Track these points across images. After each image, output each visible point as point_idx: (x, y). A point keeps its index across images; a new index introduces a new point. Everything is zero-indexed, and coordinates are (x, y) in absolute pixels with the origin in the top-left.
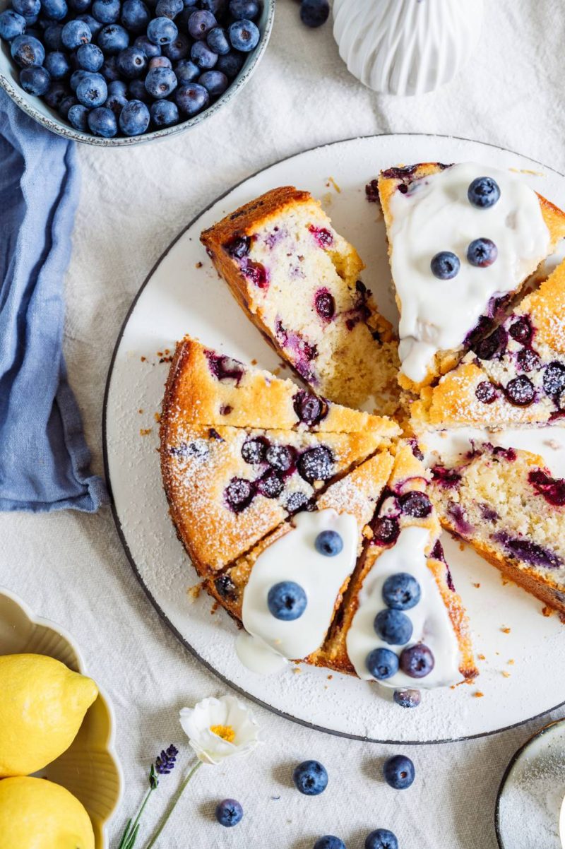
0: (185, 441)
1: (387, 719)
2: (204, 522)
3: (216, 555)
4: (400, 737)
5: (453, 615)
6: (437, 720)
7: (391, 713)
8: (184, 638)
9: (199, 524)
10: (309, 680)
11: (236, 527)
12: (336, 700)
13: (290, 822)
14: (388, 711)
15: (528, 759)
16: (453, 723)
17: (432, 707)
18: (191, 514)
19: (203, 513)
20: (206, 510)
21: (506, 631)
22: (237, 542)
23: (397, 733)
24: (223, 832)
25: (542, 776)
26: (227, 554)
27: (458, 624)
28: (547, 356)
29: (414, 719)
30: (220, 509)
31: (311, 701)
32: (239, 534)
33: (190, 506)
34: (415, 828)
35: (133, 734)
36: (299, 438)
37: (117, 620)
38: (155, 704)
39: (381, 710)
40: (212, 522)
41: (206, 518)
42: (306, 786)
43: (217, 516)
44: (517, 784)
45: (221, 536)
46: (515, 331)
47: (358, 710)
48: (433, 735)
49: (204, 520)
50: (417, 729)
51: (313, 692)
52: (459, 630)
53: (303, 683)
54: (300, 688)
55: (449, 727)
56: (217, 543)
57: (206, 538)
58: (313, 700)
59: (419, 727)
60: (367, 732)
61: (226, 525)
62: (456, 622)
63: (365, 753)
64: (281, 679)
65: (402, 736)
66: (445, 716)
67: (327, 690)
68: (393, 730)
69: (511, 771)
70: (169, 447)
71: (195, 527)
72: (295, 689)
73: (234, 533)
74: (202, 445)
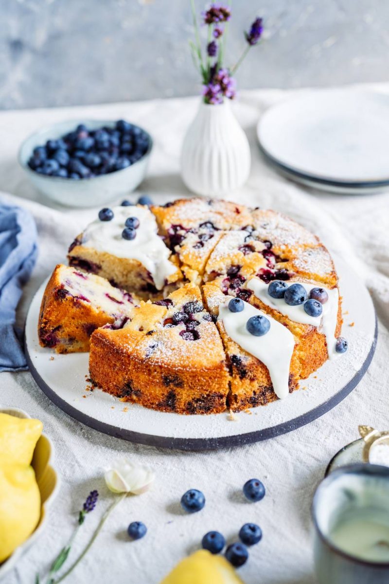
0: (145, 347)
13: (182, 535)
22: (215, 342)
24: (134, 547)
33: (183, 356)
34: (273, 527)
42: (190, 500)
46: (176, 231)
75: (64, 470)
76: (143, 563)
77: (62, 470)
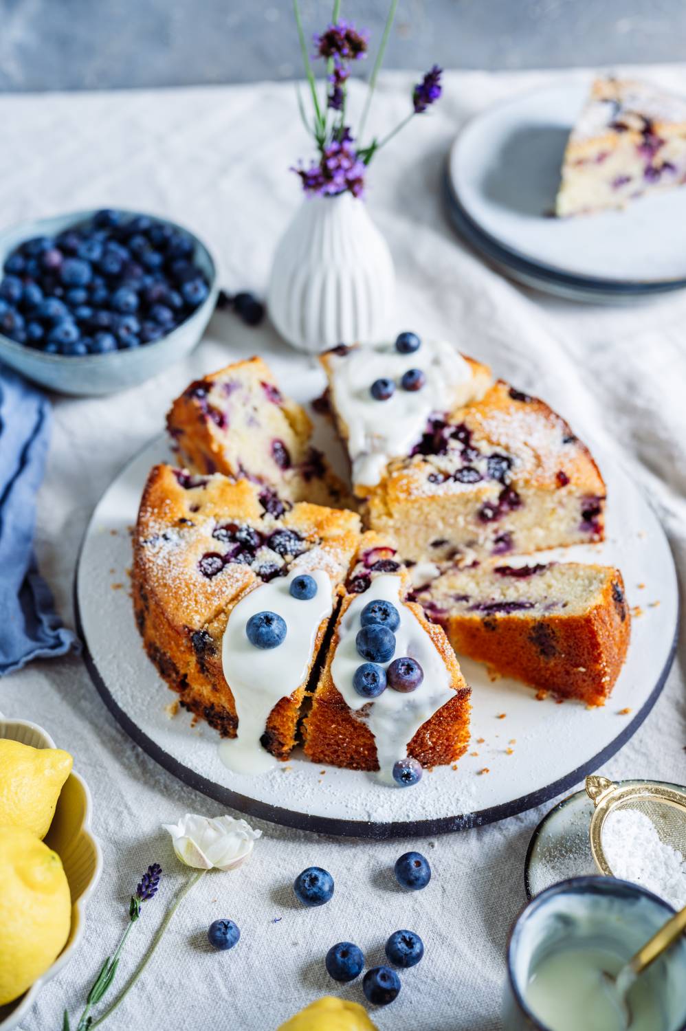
0: (157, 532)
1: (389, 803)
2: (179, 587)
3: (192, 614)
4: (406, 818)
5: (435, 639)
6: (444, 799)
7: (393, 797)
8: (163, 750)
9: (174, 590)
10: (301, 777)
11: (210, 586)
12: (332, 792)
13: (295, 944)
14: (390, 796)
15: (551, 835)
16: (461, 799)
17: (436, 789)
18: (165, 585)
19: (178, 580)
20: (181, 577)
21: (502, 717)
22: (212, 598)
23: (402, 814)
24: (219, 962)
25: (571, 856)
26: (203, 611)
27: (442, 646)
28: (487, 450)
29: (419, 800)
30: (194, 574)
31: (304, 794)
32: (214, 591)
33: (164, 578)
34: (441, 935)
35: (110, 872)
36: (267, 525)
37: (90, 765)
38: (134, 836)
39: (382, 796)
40: (187, 585)
41: (181, 584)
42: (309, 886)
43: (191, 579)
44: (544, 861)
45: (196, 596)
46: (455, 436)
47: (357, 799)
48: (442, 812)
49: (179, 585)
50: (424, 808)
51: (306, 786)
52: (444, 652)
53: (295, 779)
54: (292, 783)
55: (458, 803)
56: (193, 603)
57: (182, 601)
58: (307, 793)
59: (425, 806)
60: (369, 816)
61: (200, 585)
62: (439, 645)
63: (374, 865)
64: (270, 777)
65: (408, 816)
66: (452, 794)
67: (321, 784)
68: (397, 812)
69: (536, 847)
70: (142, 539)
71: (170, 594)
72: (286, 784)
73: (209, 591)
74: (172, 534)
75: (105, 820)
76: (232, 991)
77: (102, 819)
